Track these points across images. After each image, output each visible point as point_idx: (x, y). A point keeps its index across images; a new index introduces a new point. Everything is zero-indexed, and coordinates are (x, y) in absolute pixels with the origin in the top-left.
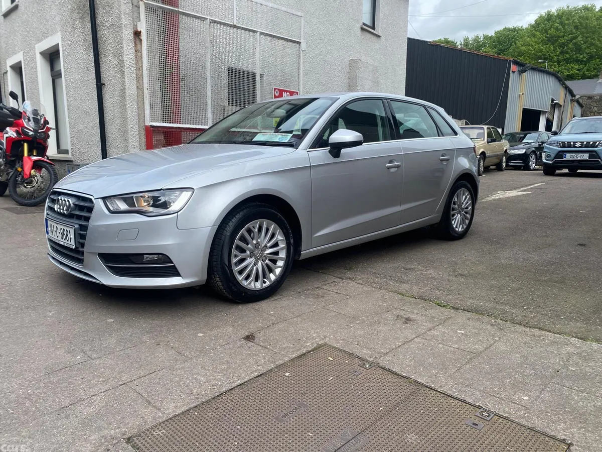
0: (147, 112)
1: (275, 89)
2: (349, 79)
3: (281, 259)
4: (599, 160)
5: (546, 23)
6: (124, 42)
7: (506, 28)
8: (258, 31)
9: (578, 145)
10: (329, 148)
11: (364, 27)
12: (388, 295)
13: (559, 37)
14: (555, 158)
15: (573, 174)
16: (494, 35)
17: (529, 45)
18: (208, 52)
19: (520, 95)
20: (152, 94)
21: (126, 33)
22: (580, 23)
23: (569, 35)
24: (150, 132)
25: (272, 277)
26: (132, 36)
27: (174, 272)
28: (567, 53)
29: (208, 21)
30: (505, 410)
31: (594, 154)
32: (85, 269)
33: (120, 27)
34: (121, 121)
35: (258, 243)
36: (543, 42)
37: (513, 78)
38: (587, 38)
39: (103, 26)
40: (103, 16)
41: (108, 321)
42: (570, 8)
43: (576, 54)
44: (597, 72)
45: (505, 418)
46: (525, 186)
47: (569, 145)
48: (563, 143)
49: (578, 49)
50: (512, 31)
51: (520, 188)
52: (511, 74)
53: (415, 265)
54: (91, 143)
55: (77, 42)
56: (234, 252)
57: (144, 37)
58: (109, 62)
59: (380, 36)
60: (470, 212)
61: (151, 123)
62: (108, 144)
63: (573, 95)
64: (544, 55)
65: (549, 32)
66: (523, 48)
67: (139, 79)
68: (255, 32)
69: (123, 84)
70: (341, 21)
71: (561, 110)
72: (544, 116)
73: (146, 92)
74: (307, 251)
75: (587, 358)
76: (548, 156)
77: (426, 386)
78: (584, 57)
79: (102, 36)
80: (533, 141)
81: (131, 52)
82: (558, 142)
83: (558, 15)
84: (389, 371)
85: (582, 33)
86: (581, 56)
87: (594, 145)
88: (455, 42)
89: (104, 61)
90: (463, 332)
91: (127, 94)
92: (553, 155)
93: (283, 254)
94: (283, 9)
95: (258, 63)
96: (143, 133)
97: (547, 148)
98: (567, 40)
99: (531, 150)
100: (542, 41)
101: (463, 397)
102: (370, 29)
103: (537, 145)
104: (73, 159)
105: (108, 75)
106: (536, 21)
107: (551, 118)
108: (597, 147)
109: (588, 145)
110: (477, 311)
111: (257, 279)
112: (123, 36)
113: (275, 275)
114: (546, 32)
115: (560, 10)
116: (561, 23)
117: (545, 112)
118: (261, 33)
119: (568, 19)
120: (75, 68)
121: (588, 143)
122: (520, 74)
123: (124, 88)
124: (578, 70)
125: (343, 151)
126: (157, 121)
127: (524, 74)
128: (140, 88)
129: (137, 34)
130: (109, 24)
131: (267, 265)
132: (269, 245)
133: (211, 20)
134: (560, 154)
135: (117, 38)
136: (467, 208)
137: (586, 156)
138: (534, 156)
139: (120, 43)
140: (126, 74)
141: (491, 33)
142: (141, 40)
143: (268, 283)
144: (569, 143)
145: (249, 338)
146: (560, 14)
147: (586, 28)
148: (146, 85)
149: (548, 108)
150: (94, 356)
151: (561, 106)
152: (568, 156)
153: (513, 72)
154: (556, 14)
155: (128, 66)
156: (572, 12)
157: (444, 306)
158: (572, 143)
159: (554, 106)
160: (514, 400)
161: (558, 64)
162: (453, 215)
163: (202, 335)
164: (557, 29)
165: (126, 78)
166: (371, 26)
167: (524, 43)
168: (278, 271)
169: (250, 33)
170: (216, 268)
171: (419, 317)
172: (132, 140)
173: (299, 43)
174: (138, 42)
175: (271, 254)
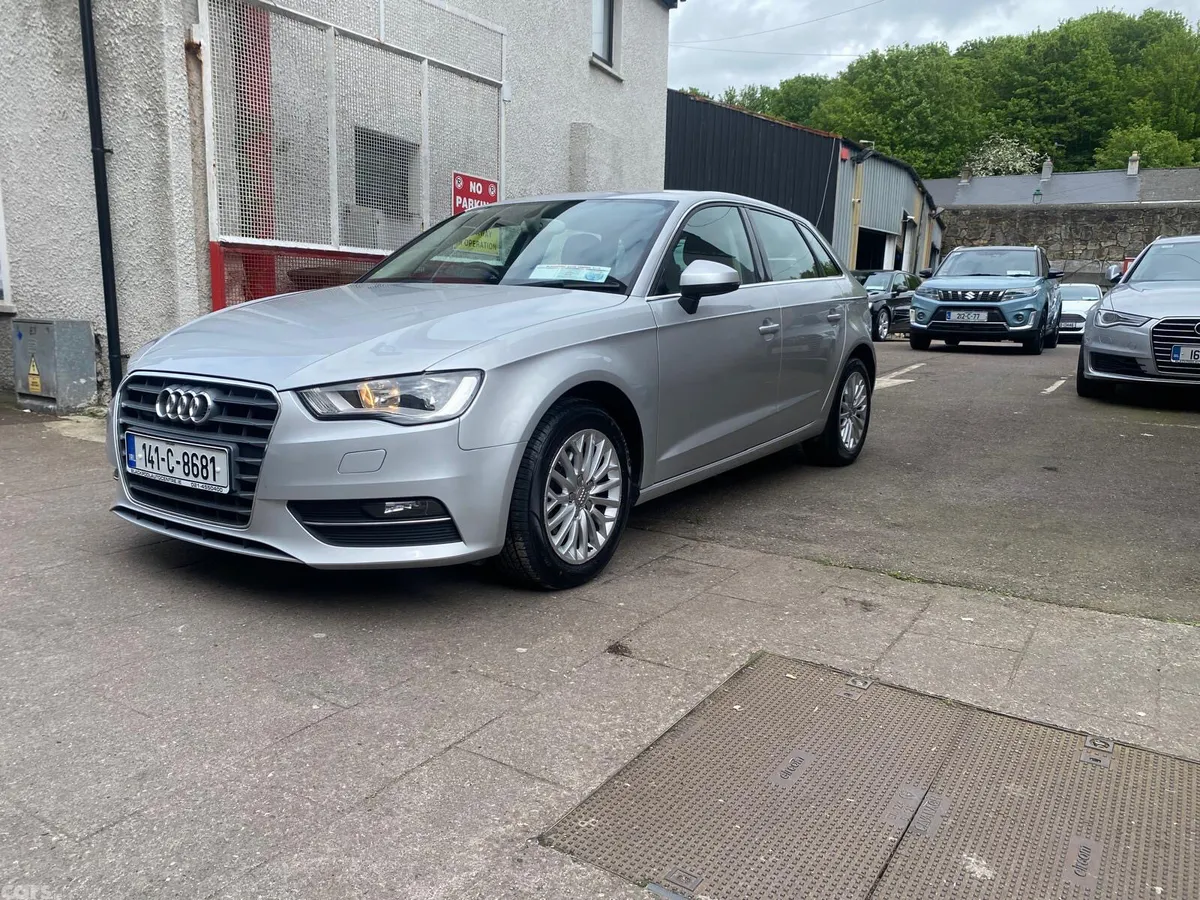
0: (214, 214)
1: (456, 175)
2: (571, 160)
3: (613, 504)
4: (1004, 324)
5: (869, 74)
6: (166, 64)
7: (799, 76)
8: (424, 59)
9: (970, 296)
10: (680, 294)
11: (595, 60)
12: (801, 565)
13: (892, 100)
14: (932, 319)
15: (952, 348)
16: (778, 88)
17: (842, 111)
18: (331, 96)
19: (854, 202)
20: (223, 177)
21: (172, 45)
22: (928, 77)
23: (908, 96)
24: (219, 254)
25: (601, 539)
26: (181, 54)
27: (451, 533)
28: (906, 130)
29: (331, 32)
30: (1124, 733)
31: (996, 314)
32: (252, 535)
33: (157, 32)
34: (156, 231)
35: (581, 474)
36: (866, 108)
37: (843, 170)
38: (938, 103)
39: (109, 26)
40: (110, 7)
41: (315, 636)
42: (910, 47)
43: (920, 133)
44: (957, 166)
45: (1134, 747)
46: (898, 369)
47: (955, 297)
48: (945, 292)
49: (924, 126)
50: (811, 83)
51: (891, 371)
52: (840, 165)
53: (805, 511)
54: (71, 276)
55: (33, 57)
56: (549, 493)
57: (206, 55)
58: (123, 104)
59: (622, 81)
60: (865, 415)
61: (221, 236)
62: (118, 280)
63: (932, 207)
64: (868, 131)
65: (876, 89)
66: (832, 116)
67: (198, 141)
68: (420, 59)
69: (164, 154)
70: (556, 48)
71: (915, 232)
72: (892, 242)
73: (211, 172)
74: (649, 489)
75: (1186, 647)
76: (919, 316)
77: (979, 709)
78: (934, 139)
79: (107, 48)
80: (882, 288)
81: (181, 87)
82: (935, 291)
83: (890, 60)
84: (902, 689)
85: (930, 95)
86: (930, 137)
87: (995, 297)
88: (711, 96)
89: (110, 100)
90: (972, 620)
91: (173, 176)
92: (929, 314)
93: (615, 496)
94: (471, 16)
95: (425, 124)
96: (204, 258)
97: (917, 300)
98: (906, 107)
99: (881, 304)
100: (864, 105)
101: (1047, 719)
102: (603, 65)
103: (889, 295)
104: (15, 310)
105: (121, 130)
106: (851, 68)
107: (901, 247)
108: (999, 301)
109: (985, 297)
110: (965, 584)
111: (578, 544)
112: (165, 51)
113: (604, 534)
114: (871, 88)
115: (893, 51)
116: (895, 75)
117: (892, 236)
118: (431, 63)
119: (907, 68)
120: (25, 111)
121: (986, 293)
122: (854, 165)
123: (166, 163)
124: (925, 161)
125: (704, 301)
126: (233, 233)
127: (860, 165)
128: (199, 165)
129: (192, 49)
130: (127, 23)
131: (593, 515)
132: (596, 478)
133: (338, 29)
134: (940, 312)
135: (147, 54)
136: (860, 408)
137: (983, 317)
138: (885, 315)
139: (156, 65)
140: (170, 131)
141: (774, 84)
142: (199, 63)
143: (594, 551)
144: (955, 293)
145: (616, 649)
146: (894, 58)
147: (936, 86)
148: (211, 158)
149: (897, 230)
150: (345, 703)
151: (915, 225)
152: (954, 316)
153: (844, 160)
154: (886, 58)
155: (174, 115)
156: (913, 57)
157: (908, 579)
158: (960, 293)
159: (908, 225)
160: (1127, 718)
161: (893, 149)
162: (842, 421)
163: (524, 650)
164: (888, 85)
165: (170, 140)
166: (605, 58)
167: (834, 108)
168: (609, 526)
169: (408, 62)
170: (517, 524)
171: (880, 600)
172: (183, 272)
173: (499, 86)
174: (193, 66)
175: (598, 495)
